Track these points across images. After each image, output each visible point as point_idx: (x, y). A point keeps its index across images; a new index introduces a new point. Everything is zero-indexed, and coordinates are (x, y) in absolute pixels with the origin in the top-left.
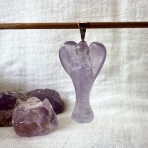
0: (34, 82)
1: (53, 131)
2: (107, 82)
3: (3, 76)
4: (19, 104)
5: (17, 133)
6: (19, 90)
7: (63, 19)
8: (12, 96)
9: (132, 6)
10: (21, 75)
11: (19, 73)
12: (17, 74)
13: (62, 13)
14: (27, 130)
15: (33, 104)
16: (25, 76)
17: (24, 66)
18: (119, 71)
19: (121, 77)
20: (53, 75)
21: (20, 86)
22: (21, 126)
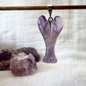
0: (21, 43)
1: (35, 72)
2: (65, 43)
3: (2, 39)
4: (13, 56)
5: (13, 74)
6: (12, 48)
7: (38, 4)
8: (9, 52)
10: (13, 39)
11: (12, 38)
12: (10, 38)
14: (19, 72)
15: (22, 56)
16: (15, 39)
17: (14, 34)
19: (73, 40)
20: (32, 39)
22: (15, 70)
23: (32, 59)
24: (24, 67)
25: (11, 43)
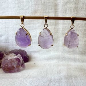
0: (13, 46)
4: (5, 57)
5: (4, 71)
8: (1, 53)
9: (64, 7)
11: (5, 41)
13: (28, 10)
14: (9, 70)
15: (12, 57)
16: (8, 42)
17: (7, 38)
18: (58, 41)
19: (59, 44)
21: (5, 48)
22: (6, 68)
23: (20, 59)
24: (13, 65)
25: (4, 46)
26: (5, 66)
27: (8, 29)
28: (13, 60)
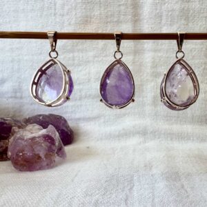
0: (33, 106)
1: (60, 163)
4: (14, 132)
5: (15, 168)
6: (14, 116)
8: (6, 123)
9: (156, 9)
10: (16, 97)
11: (13, 95)
12: (10, 95)
14: (28, 163)
15: (34, 132)
16: (21, 98)
17: (19, 86)
18: (143, 91)
19: (145, 99)
21: (15, 111)
22: (20, 159)
23: (53, 136)
24: (37, 153)
25: (11, 106)
26: (17, 155)
27: (19, 65)
28: (38, 139)
